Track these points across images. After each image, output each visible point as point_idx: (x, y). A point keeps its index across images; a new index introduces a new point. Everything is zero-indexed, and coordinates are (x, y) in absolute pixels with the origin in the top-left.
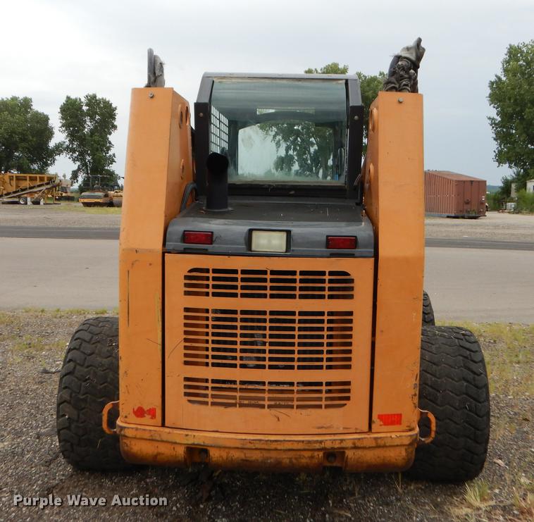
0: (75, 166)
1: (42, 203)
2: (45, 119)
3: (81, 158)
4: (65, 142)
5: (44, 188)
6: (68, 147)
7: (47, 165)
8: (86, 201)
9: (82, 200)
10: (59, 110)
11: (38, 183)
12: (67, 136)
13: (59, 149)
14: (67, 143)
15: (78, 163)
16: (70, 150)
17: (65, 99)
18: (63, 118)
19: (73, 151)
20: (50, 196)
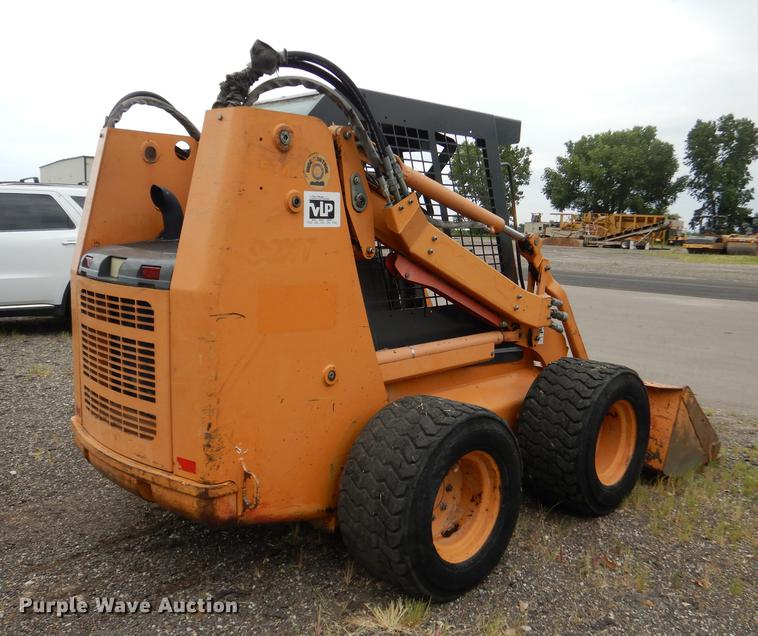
0: (699, 205)
1: (647, 247)
2: (668, 150)
3: (708, 194)
4: (688, 177)
5: (650, 230)
6: (692, 182)
7: (666, 204)
8: (692, 246)
9: (688, 246)
10: (686, 138)
11: (646, 224)
12: (693, 169)
13: (681, 185)
14: (692, 177)
15: (703, 201)
16: (693, 185)
17: (695, 123)
18: (689, 148)
19: (699, 186)
20: (658, 240)
